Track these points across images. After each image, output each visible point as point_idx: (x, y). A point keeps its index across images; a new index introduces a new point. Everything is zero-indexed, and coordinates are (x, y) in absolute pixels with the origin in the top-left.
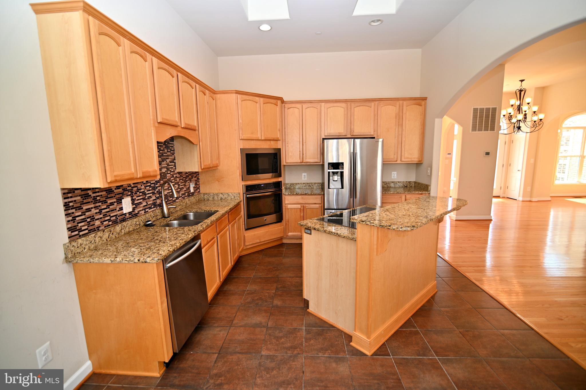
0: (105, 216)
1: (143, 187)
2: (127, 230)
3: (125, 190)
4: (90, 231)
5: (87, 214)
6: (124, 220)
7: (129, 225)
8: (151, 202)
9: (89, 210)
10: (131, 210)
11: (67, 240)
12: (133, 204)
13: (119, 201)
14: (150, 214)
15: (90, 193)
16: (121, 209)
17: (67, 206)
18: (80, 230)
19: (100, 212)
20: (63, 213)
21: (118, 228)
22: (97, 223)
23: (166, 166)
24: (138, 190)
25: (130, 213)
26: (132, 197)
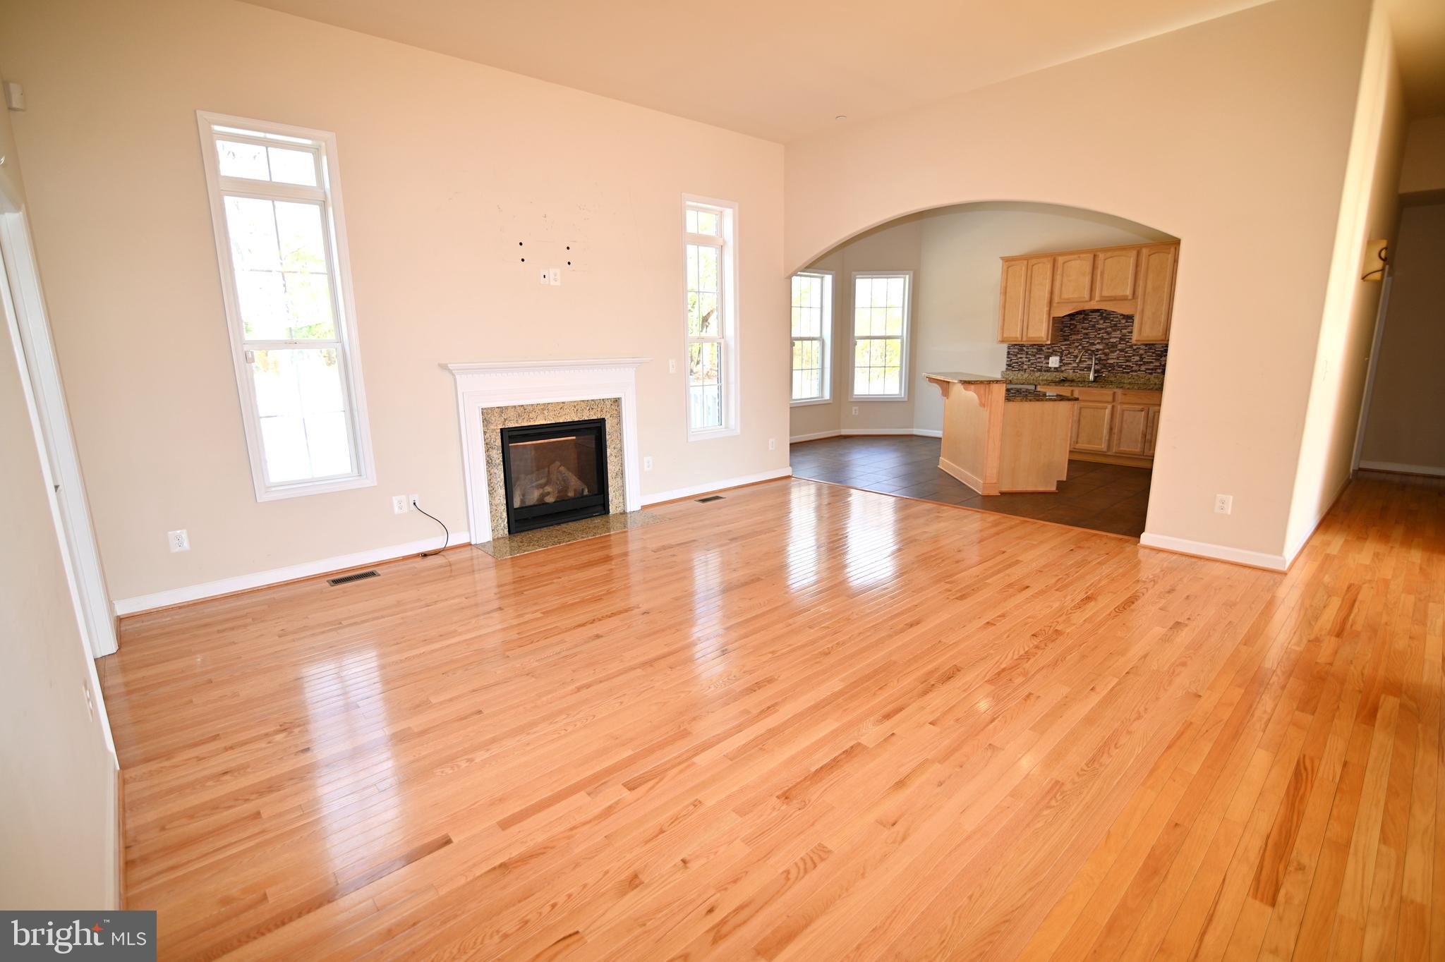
0: (1032, 364)
1: (1077, 351)
2: (1045, 378)
3: (1054, 351)
4: (1019, 370)
5: (1020, 360)
6: (1048, 371)
7: (1048, 376)
8: (1085, 366)
9: (1021, 358)
10: (1057, 366)
11: (1004, 370)
12: (1060, 362)
13: (1047, 358)
14: (1075, 374)
15: (1024, 348)
16: (1048, 363)
17: (1009, 353)
18: (1013, 367)
19: (1029, 361)
20: (1006, 356)
21: (1037, 374)
22: (1025, 367)
23: (1120, 336)
24: (1069, 353)
25: (1055, 368)
26: (1061, 357)
